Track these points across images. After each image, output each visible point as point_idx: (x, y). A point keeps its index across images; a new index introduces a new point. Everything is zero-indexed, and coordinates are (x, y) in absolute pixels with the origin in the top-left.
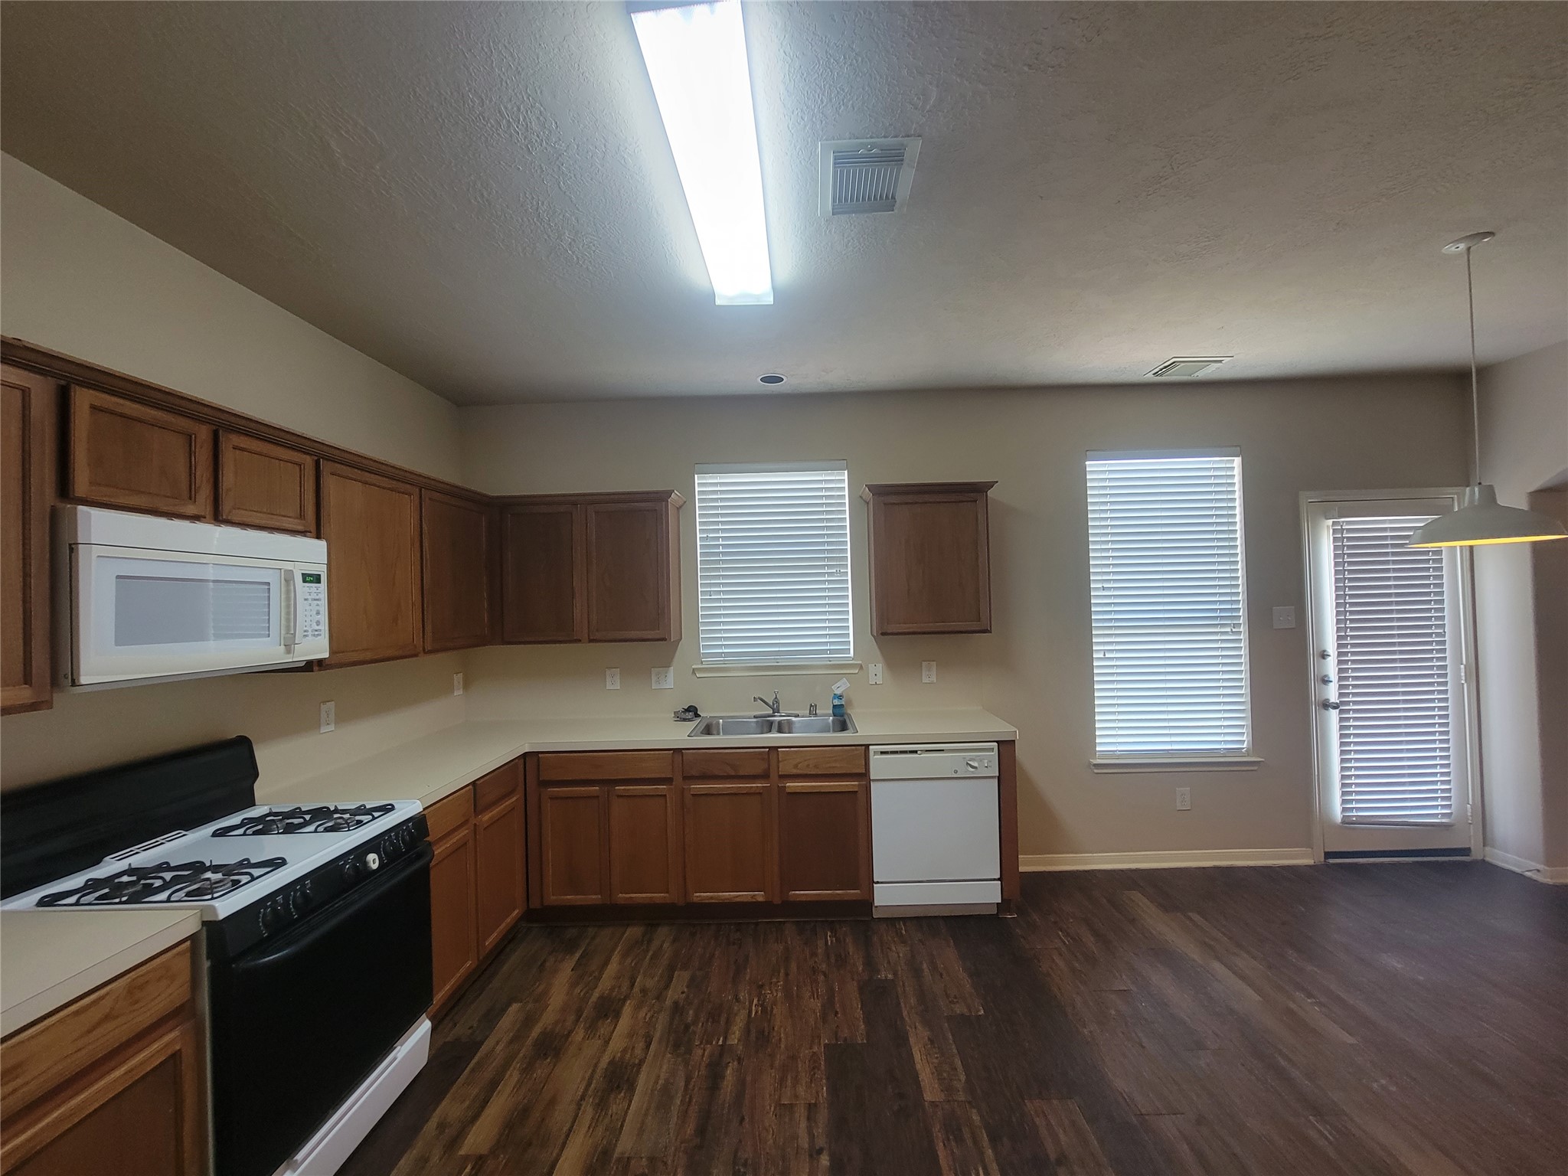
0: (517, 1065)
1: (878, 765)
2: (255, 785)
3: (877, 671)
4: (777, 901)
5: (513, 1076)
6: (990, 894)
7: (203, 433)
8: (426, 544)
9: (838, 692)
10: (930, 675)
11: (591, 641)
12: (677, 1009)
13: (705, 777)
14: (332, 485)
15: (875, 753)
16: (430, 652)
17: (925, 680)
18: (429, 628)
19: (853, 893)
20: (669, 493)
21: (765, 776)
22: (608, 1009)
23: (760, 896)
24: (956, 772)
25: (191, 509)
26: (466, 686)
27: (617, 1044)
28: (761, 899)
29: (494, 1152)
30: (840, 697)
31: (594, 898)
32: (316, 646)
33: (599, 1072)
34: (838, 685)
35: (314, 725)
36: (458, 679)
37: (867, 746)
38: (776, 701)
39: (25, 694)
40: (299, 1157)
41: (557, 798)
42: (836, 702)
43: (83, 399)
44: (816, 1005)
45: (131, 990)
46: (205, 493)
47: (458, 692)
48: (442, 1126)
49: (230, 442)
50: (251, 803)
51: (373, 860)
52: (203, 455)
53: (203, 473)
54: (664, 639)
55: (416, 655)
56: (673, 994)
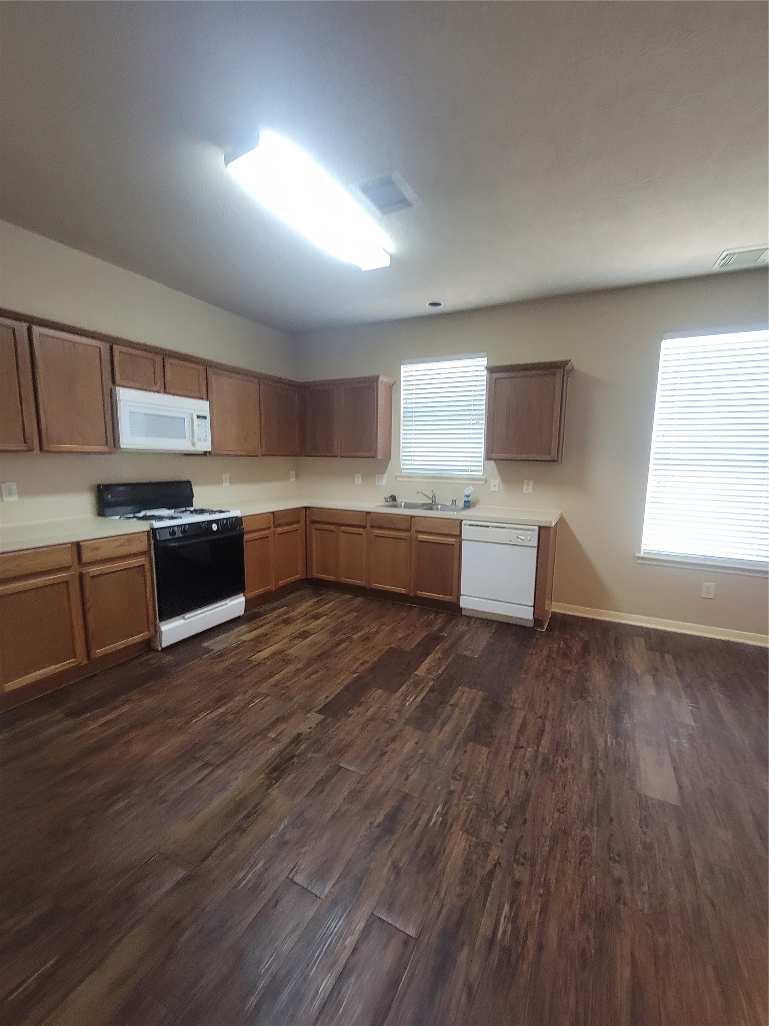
0: (273, 623)
1: (466, 532)
2: (193, 499)
3: (496, 483)
4: (412, 595)
5: (270, 625)
6: (526, 614)
7: (158, 359)
8: (262, 406)
9: (467, 493)
10: (528, 488)
11: (342, 457)
12: (343, 623)
13: (381, 527)
14: (213, 378)
15: (465, 525)
16: (263, 455)
17: (525, 491)
18: (263, 442)
19: (448, 598)
20: (378, 377)
21: (408, 530)
22: (317, 617)
23: (403, 591)
24: (510, 541)
25: (155, 388)
26: (297, 477)
27: (311, 626)
28: (403, 592)
29: (250, 641)
30: (468, 496)
31: (332, 578)
32: (206, 445)
33: (298, 632)
34: (467, 489)
35: (220, 482)
36: (293, 473)
37: (461, 521)
38: (434, 496)
39: (106, 449)
40: (187, 616)
41: (318, 529)
42: (466, 499)
43: (116, 348)
44: (400, 635)
45: (128, 540)
46: (160, 383)
47: (293, 480)
48: (239, 631)
49: (169, 361)
50: (192, 506)
51: (215, 527)
52: (159, 367)
53: (159, 374)
54: (373, 457)
55: (258, 456)
56: (346, 618)
